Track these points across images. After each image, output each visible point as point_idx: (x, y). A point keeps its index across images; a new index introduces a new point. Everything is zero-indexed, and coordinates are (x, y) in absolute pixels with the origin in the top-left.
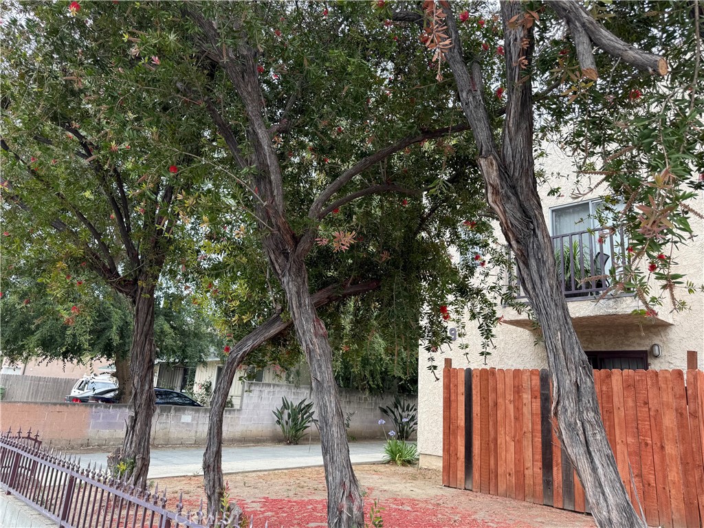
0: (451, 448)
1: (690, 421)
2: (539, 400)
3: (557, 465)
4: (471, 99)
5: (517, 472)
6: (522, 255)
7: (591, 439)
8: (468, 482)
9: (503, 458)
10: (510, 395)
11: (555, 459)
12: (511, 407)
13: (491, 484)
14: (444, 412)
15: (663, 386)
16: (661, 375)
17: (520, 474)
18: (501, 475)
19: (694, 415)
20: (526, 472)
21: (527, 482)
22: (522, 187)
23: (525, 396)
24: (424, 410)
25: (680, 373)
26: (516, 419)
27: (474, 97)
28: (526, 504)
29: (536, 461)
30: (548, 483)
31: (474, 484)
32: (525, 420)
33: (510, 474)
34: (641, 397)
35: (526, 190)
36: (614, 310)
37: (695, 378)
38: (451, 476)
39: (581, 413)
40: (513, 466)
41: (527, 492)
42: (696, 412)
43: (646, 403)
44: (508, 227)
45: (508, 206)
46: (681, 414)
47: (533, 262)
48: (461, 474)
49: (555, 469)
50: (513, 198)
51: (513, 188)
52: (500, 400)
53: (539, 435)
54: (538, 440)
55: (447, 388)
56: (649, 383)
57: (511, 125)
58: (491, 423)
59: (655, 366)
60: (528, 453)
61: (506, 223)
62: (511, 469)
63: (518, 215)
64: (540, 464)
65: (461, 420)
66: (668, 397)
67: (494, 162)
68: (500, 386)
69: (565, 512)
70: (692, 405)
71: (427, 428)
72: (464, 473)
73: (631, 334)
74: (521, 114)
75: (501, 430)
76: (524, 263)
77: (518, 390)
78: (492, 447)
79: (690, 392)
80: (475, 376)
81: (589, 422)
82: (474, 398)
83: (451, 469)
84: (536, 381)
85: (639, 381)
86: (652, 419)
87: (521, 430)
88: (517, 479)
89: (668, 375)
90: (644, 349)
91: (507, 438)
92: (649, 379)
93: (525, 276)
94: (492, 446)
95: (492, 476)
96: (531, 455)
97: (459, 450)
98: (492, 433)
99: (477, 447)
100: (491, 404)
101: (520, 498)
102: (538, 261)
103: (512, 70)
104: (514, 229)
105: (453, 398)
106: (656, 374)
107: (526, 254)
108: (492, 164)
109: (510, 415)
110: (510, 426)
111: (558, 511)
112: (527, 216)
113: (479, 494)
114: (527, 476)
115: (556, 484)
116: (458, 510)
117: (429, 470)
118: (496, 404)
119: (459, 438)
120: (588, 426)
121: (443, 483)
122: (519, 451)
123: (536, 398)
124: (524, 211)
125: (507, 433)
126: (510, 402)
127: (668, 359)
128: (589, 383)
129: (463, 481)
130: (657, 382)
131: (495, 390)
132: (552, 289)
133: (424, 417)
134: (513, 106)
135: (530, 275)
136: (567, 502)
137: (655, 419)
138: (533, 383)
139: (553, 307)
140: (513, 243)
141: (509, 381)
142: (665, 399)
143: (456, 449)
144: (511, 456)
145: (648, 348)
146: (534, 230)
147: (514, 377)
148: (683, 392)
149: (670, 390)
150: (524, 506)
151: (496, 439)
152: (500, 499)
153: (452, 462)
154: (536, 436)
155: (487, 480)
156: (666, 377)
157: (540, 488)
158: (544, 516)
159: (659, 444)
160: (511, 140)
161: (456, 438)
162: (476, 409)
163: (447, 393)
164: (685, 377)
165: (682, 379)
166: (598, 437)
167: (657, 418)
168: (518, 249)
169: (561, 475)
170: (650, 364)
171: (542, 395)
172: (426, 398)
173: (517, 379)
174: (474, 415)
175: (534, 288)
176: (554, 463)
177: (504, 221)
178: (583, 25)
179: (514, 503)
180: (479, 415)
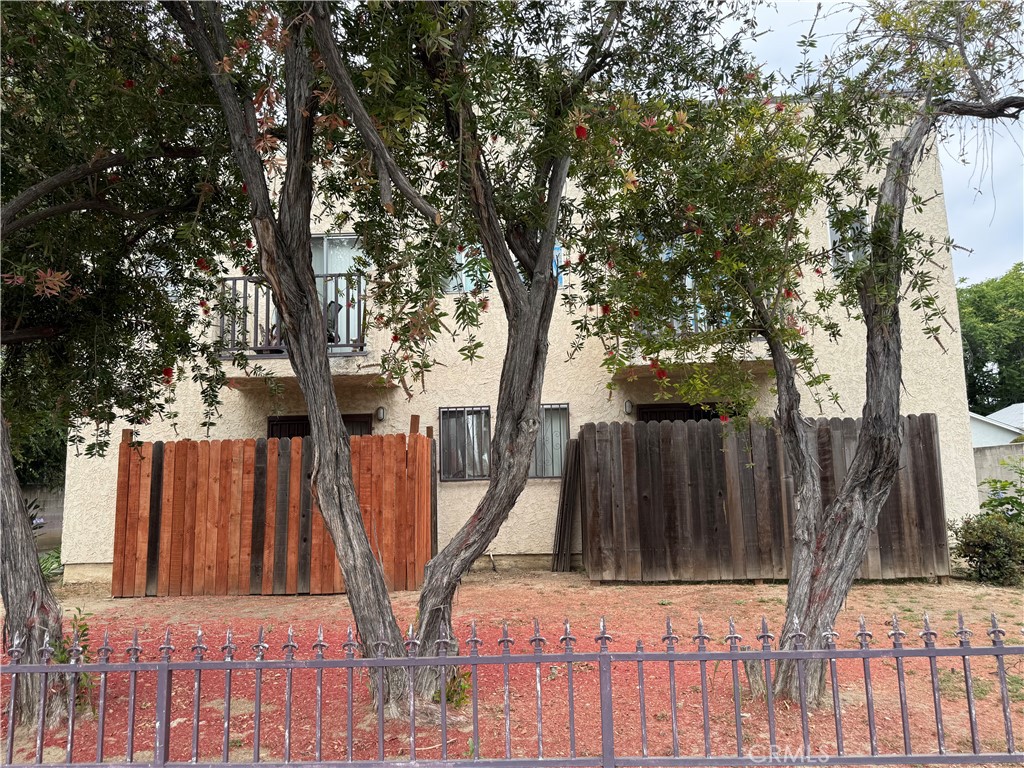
0: (127, 548)
1: (407, 485)
2: (252, 475)
3: (270, 547)
4: (245, 146)
5: (219, 563)
6: (294, 328)
7: (344, 500)
8: (150, 587)
9: (202, 549)
10: (216, 472)
11: (267, 541)
12: (216, 487)
13: (183, 583)
14: (118, 501)
15: (387, 451)
16: (385, 440)
17: (223, 564)
18: (198, 570)
19: (411, 478)
20: (231, 561)
21: (231, 572)
22: (298, 259)
23: (235, 472)
24: (75, 503)
25: (403, 437)
26: (222, 500)
27: (248, 145)
28: (230, 598)
29: (245, 547)
30: (257, 569)
31: (160, 588)
32: (233, 501)
33: (209, 568)
34: (365, 464)
35: (301, 263)
36: (344, 370)
37: (416, 442)
38: (125, 583)
39: (338, 479)
40: (214, 558)
41: (230, 584)
42: (413, 474)
43: (369, 469)
44: (282, 299)
45: (283, 278)
46: (400, 478)
47: (304, 338)
48: (140, 578)
49: (266, 552)
50: (289, 270)
51: (289, 258)
52: (202, 480)
53: (250, 516)
54: (249, 522)
55: (125, 469)
56: (374, 449)
57: (290, 192)
58: (187, 510)
59: (380, 430)
60: (235, 539)
61: (281, 294)
62: (212, 561)
63: (293, 288)
64: (248, 550)
65: (145, 509)
66: (390, 462)
67: (270, 227)
68: (202, 462)
69: (275, 598)
70: (410, 468)
71: (78, 528)
72: (145, 577)
73: (358, 396)
74: (302, 182)
75: (201, 516)
76: (294, 337)
77: (226, 465)
78: (186, 538)
79: (410, 456)
80: (168, 451)
81: (345, 486)
82: (165, 479)
83: (126, 575)
84: (251, 453)
85: (364, 447)
86: (374, 485)
87: (228, 513)
88: (219, 570)
89: (392, 439)
90: (369, 412)
91: (209, 525)
92: (374, 444)
93: (295, 350)
94: (187, 536)
95: (186, 573)
96: (238, 541)
97: (139, 549)
98: (188, 520)
99: (165, 541)
100: (189, 485)
101: (221, 592)
102: (309, 336)
103: (295, 130)
104: (288, 303)
105: (133, 481)
106: (381, 439)
107: (297, 328)
108: (268, 228)
109: (215, 497)
110: (214, 509)
111: (267, 597)
112: (301, 290)
113: (166, 598)
114: (231, 567)
115: (266, 569)
116: (144, 620)
117: (81, 584)
118: (195, 485)
119: (139, 533)
120: (343, 490)
121: (113, 594)
122: (223, 538)
123: (248, 473)
124: (298, 284)
125: (209, 518)
126: (215, 480)
127: (391, 422)
128: (347, 452)
129: (144, 586)
130: (382, 446)
131: (195, 467)
132: (321, 365)
133: (74, 512)
134: (294, 171)
135: (299, 349)
136: (277, 586)
137: (376, 484)
138: (247, 455)
139: (321, 383)
140: (286, 316)
141: (215, 455)
142: (387, 464)
143: (135, 549)
144: (213, 545)
145: (373, 412)
146: (307, 305)
147: (223, 449)
148: (404, 456)
149: (392, 454)
150: (228, 600)
151: (193, 528)
152: (195, 599)
153: (127, 565)
154: (245, 518)
155: (178, 579)
156: (390, 442)
157: (246, 577)
158: (253, 606)
159: (377, 510)
160: (289, 207)
161: (135, 533)
162: (167, 493)
163: (124, 476)
164: (407, 441)
165: (405, 443)
166: (351, 499)
167: (378, 485)
168: (290, 323)
169: (272, 558)
170: (374, 429)
171: (257, 469)
172: (79, 486)
173: (226, 452)
174: (164, 501)
175: (303, 363)
176: (266, 545)
177: (278, 292)
178: (386, 164)
179: (216, 599)
180: (171, 500)
